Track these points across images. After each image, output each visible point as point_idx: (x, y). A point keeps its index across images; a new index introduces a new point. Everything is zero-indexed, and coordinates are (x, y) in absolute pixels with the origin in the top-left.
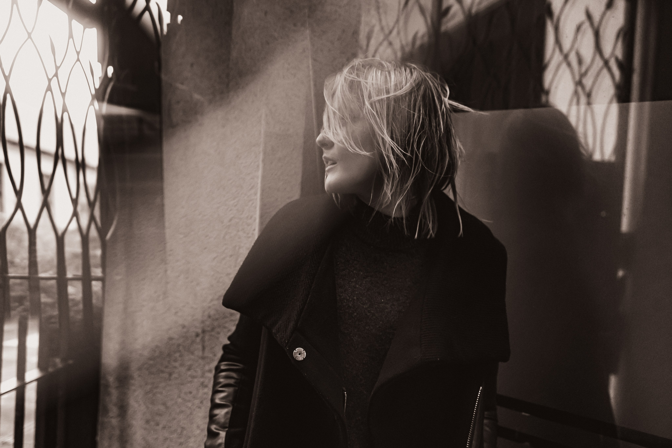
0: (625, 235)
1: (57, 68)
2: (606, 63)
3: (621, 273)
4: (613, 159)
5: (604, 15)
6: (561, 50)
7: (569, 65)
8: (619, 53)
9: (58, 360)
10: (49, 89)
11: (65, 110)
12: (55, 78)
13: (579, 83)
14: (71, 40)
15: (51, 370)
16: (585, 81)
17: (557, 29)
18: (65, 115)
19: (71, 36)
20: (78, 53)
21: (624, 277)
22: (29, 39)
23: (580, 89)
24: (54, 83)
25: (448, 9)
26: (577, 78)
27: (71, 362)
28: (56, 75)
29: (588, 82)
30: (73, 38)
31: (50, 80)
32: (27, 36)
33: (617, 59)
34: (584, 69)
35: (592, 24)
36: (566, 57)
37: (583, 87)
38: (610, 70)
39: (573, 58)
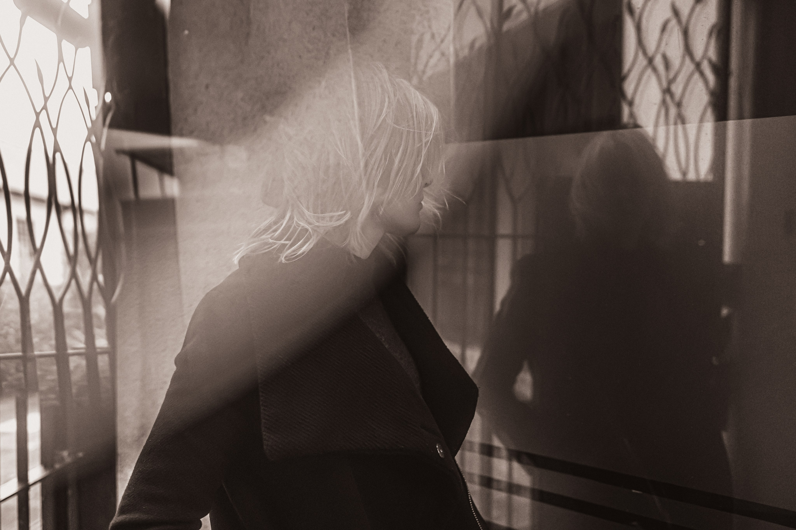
0: (728, 266)
1: (46, 99)
2: (698, 66)
3: (725, 312)
4: (710, 178)
5: (693, 10)
6: (645, 53)
7: (655, 70)
8: (712, 54)
9: (65, 454)
10: (37, 125)
11: (57, 149)
12: (44, 111)
13: (667, 91)
14: (61, 64)
15: (57, 466)
16: (674, 88)
17: (638, 28)
18: (58, 155)
19: (61, 59)
20: (70, 79)
21: (729, 317)
22: (12, 67)
23: (668, 98)
24: (43, 118)
25: (510, 10)
26: (665, 84)
27: (81, 455)
28: (45, 108)
29: (677, 89)
30: (64, 61)
31: (38, 114)
32: (8, 63)
33: (710, 62)
34: (671, 75)
35: (679, 21)
36: (651, 61)
37: (672, 95)
38: (702, 74)
39: (658, 61)
